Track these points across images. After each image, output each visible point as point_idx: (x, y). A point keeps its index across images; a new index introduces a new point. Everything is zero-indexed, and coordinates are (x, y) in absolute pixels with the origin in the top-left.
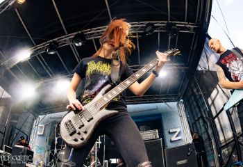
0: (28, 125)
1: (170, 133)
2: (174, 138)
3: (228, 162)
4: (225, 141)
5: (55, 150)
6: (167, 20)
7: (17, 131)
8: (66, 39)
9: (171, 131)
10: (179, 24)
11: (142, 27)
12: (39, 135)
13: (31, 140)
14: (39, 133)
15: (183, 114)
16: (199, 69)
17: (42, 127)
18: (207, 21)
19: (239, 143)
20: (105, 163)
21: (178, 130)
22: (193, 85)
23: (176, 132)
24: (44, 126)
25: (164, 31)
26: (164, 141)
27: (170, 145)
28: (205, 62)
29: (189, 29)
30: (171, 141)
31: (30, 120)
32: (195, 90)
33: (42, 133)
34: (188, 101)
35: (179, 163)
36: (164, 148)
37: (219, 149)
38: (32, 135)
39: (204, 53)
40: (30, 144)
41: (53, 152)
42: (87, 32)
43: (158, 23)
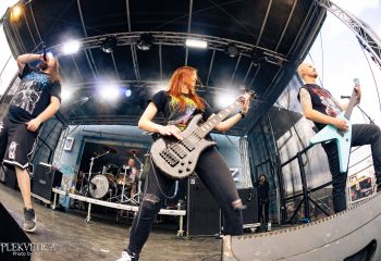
0: (54, 136)
4: (294, 192)
6: (255, 44)
8: (129, 38)
10: (268, 52)
11: (223, 45)
12: (66, 151)
15: (246, 152)
17: (70, 141)
18: (301, 57)
19: (309, 198)
21: (237, 170)
22: (264, 122)
23: (233, 171)
24: (73, 139)
29: (276, 60)
31: (57, 130)
32: (266, 129)
33: (70, 149)
34: (255, 139)
37: (284, 201)
42: (157, 34)
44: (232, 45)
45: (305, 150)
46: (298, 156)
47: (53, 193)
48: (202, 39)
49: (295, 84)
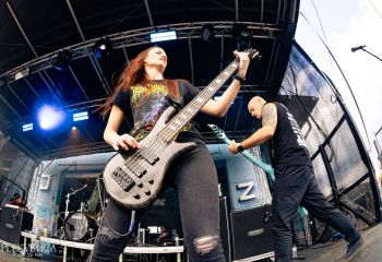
0: (26, 175)
1: (238, 188)
2: (244, 197)
3: (324, 233)
5: (67, 213)
6: (234, 20)
7: (8, 183)
8: (83, 48)
9: (241, 186)
10: (252, 25)
11: (197, 30)
12: (42, 190)
13: (30, 197)
14: (41, 187)
16: (282, 93)
17: (46, 178)
18: (293, 20)
19: (341, 204)
20: (141, 233)
21: (251, 184)
23: (247, 187)
24: (49, 176)
25: (230, 36)
26: (229, 200)
27: (238, 207)
28: (291, 82)
29: (266, 33)
30: (240, 201)
31: (28, 168)
33: (46, 188)
35: (252, 233)
36: (229, 211)
38: (31, 190)
39: (289, 70)
40: (29, 204)
41: (63, 215)
42: (115, 37)
43: (221, 25)
44: (206, 26)
45: (328, 141)
46: (321, 150)
47: (23, 238)
48: (168, 29)
49: (296, 57)
